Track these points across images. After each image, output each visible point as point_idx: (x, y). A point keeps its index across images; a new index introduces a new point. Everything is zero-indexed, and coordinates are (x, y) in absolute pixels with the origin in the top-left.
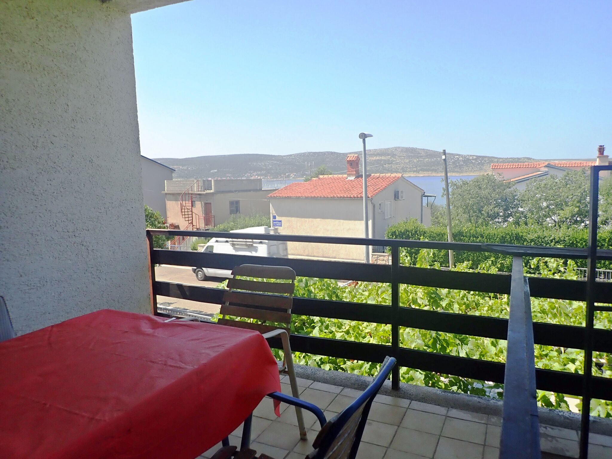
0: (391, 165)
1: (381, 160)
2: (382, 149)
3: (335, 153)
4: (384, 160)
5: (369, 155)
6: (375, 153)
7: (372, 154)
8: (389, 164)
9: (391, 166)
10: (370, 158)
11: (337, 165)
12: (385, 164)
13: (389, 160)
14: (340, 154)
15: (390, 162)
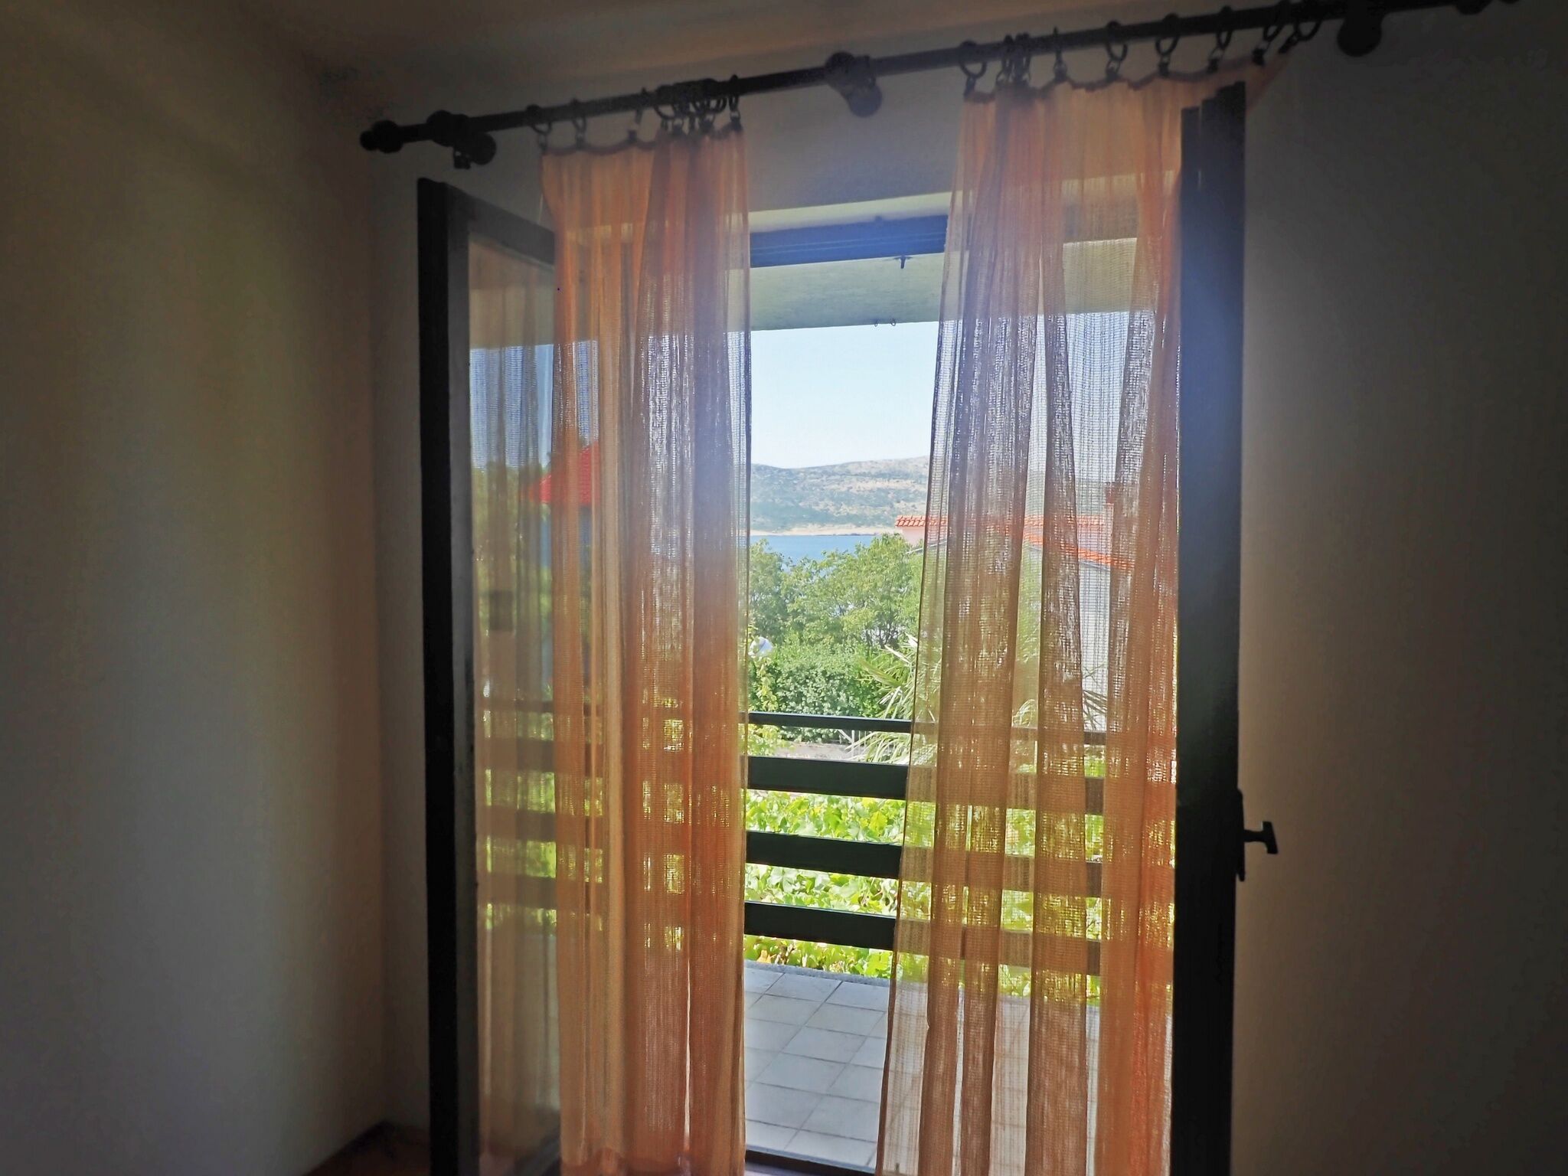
0: (912, 504)
1: (887, 491)
2: (891, 460)
3: (766, 468)
4: (898, 492)
5: (856, 475)
6: (873, 472)
7: (864, 475)
8: (907, 500)
9: (913, 506)
10: (859, 484)
11: (770, 500)
12: (899, 502)
13: (907, 490)
14: (781, 470)
15: (911, 496)
